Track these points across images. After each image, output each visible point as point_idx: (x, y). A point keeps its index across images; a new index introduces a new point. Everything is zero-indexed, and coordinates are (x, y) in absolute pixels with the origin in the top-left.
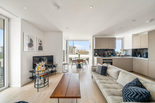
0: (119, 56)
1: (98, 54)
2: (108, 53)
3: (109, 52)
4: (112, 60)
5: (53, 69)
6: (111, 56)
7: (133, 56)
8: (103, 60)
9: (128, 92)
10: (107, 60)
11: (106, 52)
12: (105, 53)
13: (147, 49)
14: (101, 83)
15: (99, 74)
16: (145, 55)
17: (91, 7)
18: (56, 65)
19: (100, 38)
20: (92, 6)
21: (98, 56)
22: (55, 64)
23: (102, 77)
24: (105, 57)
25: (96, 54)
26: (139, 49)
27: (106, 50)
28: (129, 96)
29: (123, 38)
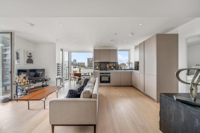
0: (121, 69)
3: (111, 65)
5: (43, 84)
8: (100, 73)
10: (104, 73)
11: (108, 65)
18: (49, 79)
19: (100, 49)
21: (99, 69)
22: (47, 78)
25: (97, 67)
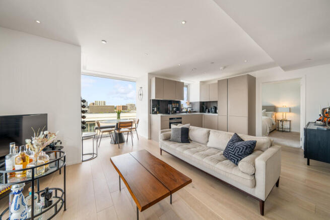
0: (186, 112)
1: (158, 109)
2: (173, 108)
3: (174, 106)
4: (181, 118)
6: (177, 112)
7: (200, 112)
9: (237, 150)
10: (174, 119)
11: (170, 106)
12: (168, 108)
13: (216, 102)
14: (194, 153)
15: (178, 142)
16: (213, 110)
17: (184, 23)
19: (164, 79)
20: (186, 22)
21: (158, 112)
23: (185, 145)
24: (169, 114)
25: (155, 109)
26: (207, 102)
27: (170, 102)
28: (240, 154)
29: (189, 84)
